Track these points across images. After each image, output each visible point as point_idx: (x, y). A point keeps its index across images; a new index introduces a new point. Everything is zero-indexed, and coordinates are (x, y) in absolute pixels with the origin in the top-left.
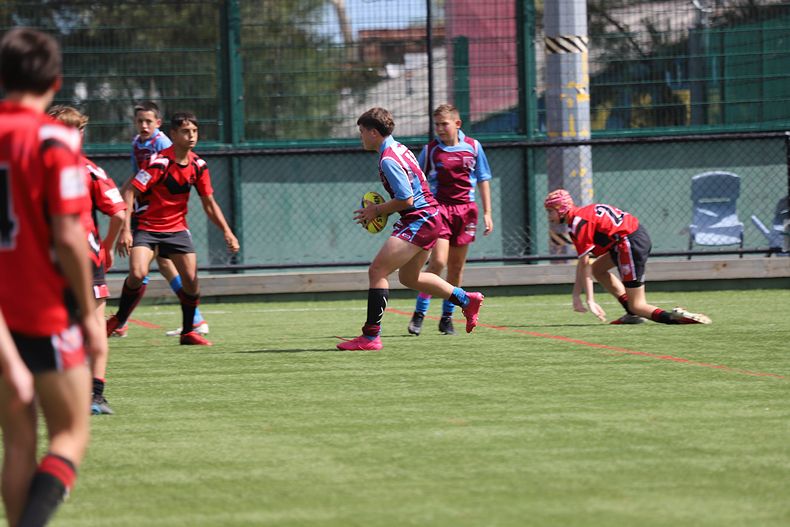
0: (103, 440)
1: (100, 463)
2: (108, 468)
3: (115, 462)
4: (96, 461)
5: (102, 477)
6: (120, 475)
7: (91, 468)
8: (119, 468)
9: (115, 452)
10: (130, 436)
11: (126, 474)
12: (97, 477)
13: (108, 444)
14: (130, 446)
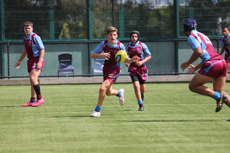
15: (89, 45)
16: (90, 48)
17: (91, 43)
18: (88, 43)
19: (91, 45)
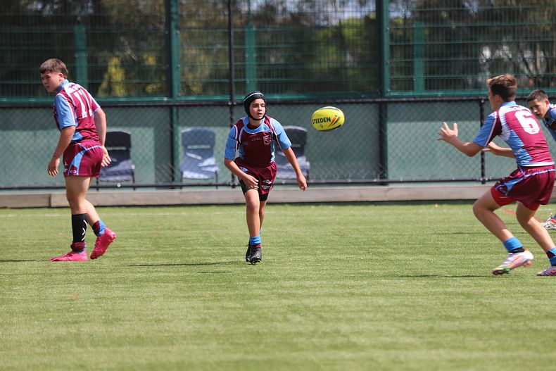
0: (502, 297)
1: (500, 313)
2: (506, 317)
3: (511, 313)
4: (498, 312)
5: (502, 323)
6: (515, 322)
7: (495, 317)
8: (514, 318)
9: (511, 306)
10: (521, 295)
11: (520, 322)
12: (499, 323)
13: (506, 301)
14: (521, 302)
15: (171, 112)
16: (175, 118)
17: (177, 106)
18: (171, 107)
19: (178, 111)
